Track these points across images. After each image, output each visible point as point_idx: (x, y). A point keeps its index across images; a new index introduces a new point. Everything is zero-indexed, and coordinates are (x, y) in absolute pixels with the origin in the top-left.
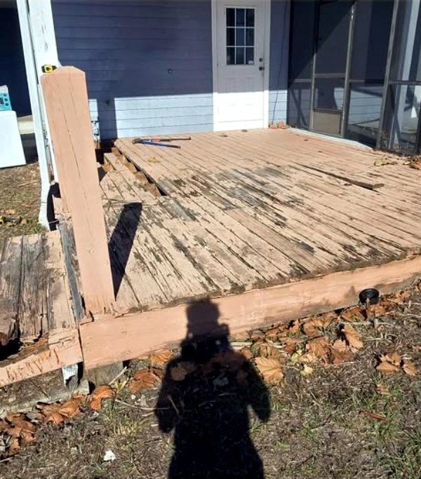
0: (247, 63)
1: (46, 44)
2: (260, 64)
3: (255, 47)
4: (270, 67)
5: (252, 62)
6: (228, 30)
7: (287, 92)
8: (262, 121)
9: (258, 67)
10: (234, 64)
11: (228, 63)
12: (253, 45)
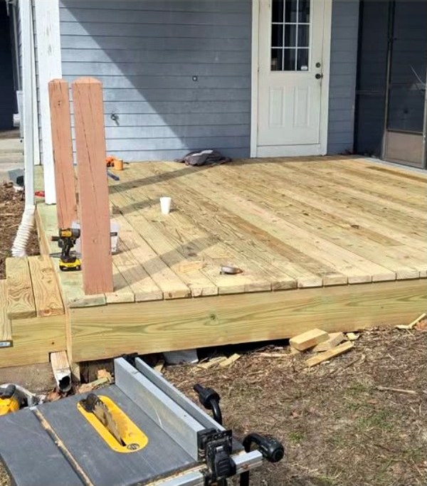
0: (299, 69)
1: (50, 48)
2: (318, 71)
3: (310, 48)
4: (331, 75)
5: (306, 68)
6: (273, 26)
7: (353, 107)
8: (319, 146)
9: (315, 75)
10: (281, 69)
11: (273, 68)
12: (308, 46)
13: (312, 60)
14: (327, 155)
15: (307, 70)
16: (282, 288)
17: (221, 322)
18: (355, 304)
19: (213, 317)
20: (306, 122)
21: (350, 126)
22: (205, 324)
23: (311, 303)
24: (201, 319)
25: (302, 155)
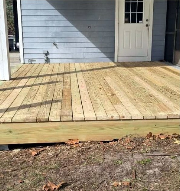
0: (138, 22)
2: (147, 23)
3: (143, 13)
4: (153, 25)
5: (141, 22)
6: (126, 3)
7: (164, 40)
8: (147, 57)
9: (146, 25)
10: (129, 22)
11: (126, 22)
12: (142, 12)
13: (144, 18)
14: (151, 61)
15: (142, 23)
16: (41, 121)
17: (14, 134)
18: (78, 130)
19: (11, 132)
20: (141, 46)
21: (163, 48)
22: (7, 134)
23: (57, 128)
24: (5, 132)
25: (138, 61)
